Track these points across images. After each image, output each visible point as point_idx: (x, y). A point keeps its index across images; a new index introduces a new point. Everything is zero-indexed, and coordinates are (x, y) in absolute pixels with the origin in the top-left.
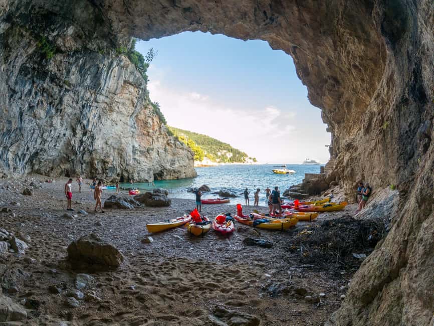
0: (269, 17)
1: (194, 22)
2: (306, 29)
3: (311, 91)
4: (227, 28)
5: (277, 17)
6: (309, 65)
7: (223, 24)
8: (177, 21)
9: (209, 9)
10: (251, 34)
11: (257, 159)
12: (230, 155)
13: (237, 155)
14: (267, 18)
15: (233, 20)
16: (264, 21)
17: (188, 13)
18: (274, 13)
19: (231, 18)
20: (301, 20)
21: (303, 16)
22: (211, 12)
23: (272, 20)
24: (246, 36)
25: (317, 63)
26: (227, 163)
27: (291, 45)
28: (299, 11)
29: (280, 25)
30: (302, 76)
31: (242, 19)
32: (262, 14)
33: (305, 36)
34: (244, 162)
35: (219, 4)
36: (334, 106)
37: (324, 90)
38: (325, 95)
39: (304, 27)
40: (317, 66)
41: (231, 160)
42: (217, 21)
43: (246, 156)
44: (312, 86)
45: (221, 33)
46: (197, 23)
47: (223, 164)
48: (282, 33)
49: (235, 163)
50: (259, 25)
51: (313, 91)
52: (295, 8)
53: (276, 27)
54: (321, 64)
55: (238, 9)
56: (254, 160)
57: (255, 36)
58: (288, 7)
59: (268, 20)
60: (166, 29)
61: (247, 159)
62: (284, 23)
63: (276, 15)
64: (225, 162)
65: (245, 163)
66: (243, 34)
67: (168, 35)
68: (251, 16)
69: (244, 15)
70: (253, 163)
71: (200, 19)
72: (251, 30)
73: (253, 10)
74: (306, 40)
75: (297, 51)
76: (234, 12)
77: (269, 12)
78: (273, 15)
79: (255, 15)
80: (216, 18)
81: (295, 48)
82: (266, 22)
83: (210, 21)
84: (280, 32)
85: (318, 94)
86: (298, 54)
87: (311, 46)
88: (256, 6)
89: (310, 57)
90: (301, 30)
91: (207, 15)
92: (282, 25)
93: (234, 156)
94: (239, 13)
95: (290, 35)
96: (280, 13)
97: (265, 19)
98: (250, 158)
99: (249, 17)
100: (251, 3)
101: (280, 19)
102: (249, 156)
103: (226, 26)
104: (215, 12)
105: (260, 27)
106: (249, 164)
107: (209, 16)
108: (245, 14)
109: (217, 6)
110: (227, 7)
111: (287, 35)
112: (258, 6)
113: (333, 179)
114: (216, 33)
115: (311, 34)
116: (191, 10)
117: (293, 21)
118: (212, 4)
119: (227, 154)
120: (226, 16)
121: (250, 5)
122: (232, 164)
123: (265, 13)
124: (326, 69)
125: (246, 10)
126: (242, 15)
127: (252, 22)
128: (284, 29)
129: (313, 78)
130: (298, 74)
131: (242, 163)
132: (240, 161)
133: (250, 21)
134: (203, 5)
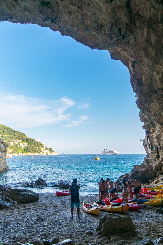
0: (122, 35)
1: (50, 20)
2: (150, 49)
3: (141, 98)
4: (80, 33)
5: (129, 36)
6: (144, 78)
7: (76, 29)
8: (29, 11)
9: (70, 13)
10: (102, 45)
11: (53, 150)
12: (24, 145)
13: (33, 145)
14: (120, 35)
15: (87, 28)
16: (117, 37)
17: (45, 8)
18: (128, 32)
19: (87, 26)
20: (148, 41)
21: (150, 37)
22: (71, 15)
23: (124, 37)
24: (95, 45)
25: (152, 78)
26: (21, 154)
27: (132, 59)
28: (148, 32)
29: (128, 42)
30: (136, 86)
31: (97, 30)
32: (116, 31)
33: (147, 55)
34: (39, 153)
35: (80, 10)
36: (160, 111)
37: (152, 98)
38: (153, 102)
39: (149, 47)
40: (151, 79)
41: (26, 150)
42: (72, 26)
43: (42, 146)
44: (143, 94)
45: (70, 36)
46: (52, 21)
47: (16, 155)
48: (128, 49)
49: (29, 154)
50: (111, 39)
51: (142, 98)
52: (146, 30)
53: (125, 43)
54: (155, 78)
55: (96, 20)
56: (51, 150)
57: (104, 48)
58: (140, 27)
59: (121, 37)
60: (14, 15)
61: (42, 149)
62: (132, 41)
63: (129, 34)
64: (18, 153)
65: (41, 154)
66: (93, 43)
67: (14, 22)
68: (107, 30)
69: (100, 27)
70: (49, 154)
71: (56, 18)
72: (102, 42)
73: (110, 25)
74: (147, 58)
75: (136, 65)
76: (91, 21)
77: (123, 30)
78: (126, 33)
79: (111, 30)
80: (73, 22)
81: (134, 62)
82: (119, 38)
83: (66, 24)
84: (127, 48)
85: (146, 101)
86: (136, 68)
87: (151, 63)
88: (114, 21)
89: (146, 72)
90: (146, 50)
91: (65, 17)
92: (131, 42)
93: (29, 146)
94: (96, 24)
95: (134, 52)
96: (132, 32)
97: (119, 35)
98: (46, 149)
99: (104, 30)
100: (110, 18)
101: (131, 37)
102: (45, 146)
103: (79, 32)
104: (74, 16)
105: (112, 41)
106: (44, 154)
107: (67, 18)
108: (102, 26)
109: (78, 11)
110: (86, 14)
111: (132, 52)
112: (115, 23)
113: (159, 169)
114: (66, 35)
115: (153, 54)
116: (49, 6)
117: (140, 40)
118: (74, 8)
119: (21, 144)
120: (83, 24)
121: (109, 19)
122: (26, 154)
123: (120, 30)
124: (158, 82)
125: (104, 22)
126: (98, 27)
127: (106, 35)
128: (131, 47)
129: (145, 88)
130: (132, 83)
131: (37, 154)
132: (35, 151)
133: (105, 34)
134: (64, 6)
